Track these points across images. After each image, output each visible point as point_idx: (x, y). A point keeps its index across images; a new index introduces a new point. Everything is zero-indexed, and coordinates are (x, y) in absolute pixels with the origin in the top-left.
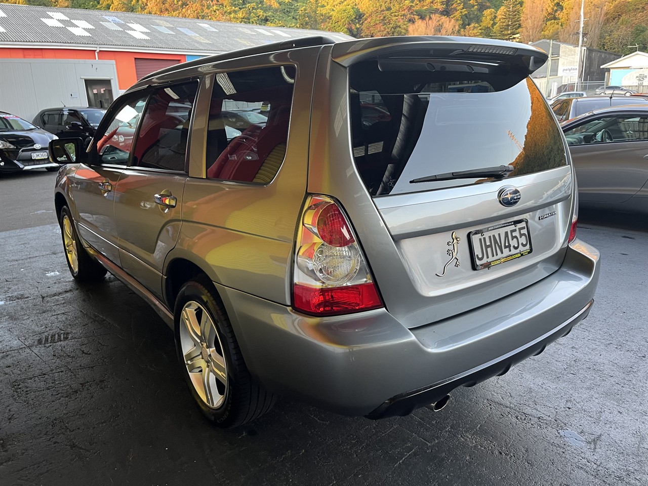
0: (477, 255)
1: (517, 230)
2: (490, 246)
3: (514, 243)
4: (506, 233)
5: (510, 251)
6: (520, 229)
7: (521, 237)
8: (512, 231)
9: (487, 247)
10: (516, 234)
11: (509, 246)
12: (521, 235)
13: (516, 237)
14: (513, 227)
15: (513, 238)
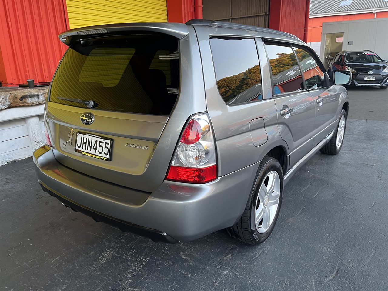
0: (78, 144)
1: (104, 143)
2: (86, 143)
3: (100, 149)
4: (97, 141)
5: (96, 152)
6: (106, 143)
7: (105, 148)
8: (100, 142)
9: (84, 143)
10: (103, 145)
11: (96, 149)
12: (106, 147)
13: (102, 146)
14: (102, 140)
15: (100, 146)
